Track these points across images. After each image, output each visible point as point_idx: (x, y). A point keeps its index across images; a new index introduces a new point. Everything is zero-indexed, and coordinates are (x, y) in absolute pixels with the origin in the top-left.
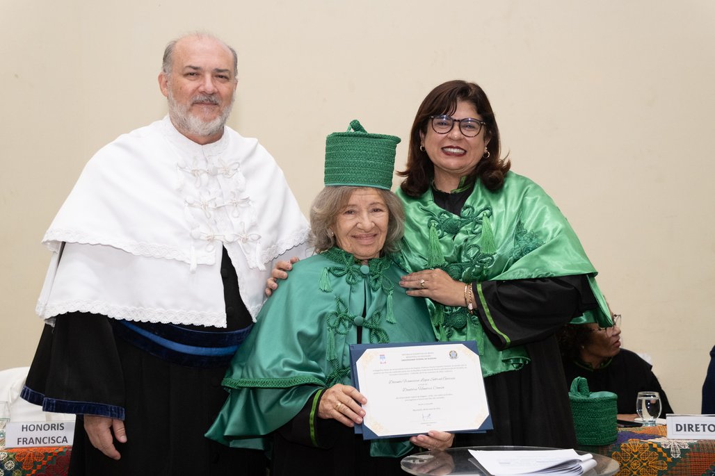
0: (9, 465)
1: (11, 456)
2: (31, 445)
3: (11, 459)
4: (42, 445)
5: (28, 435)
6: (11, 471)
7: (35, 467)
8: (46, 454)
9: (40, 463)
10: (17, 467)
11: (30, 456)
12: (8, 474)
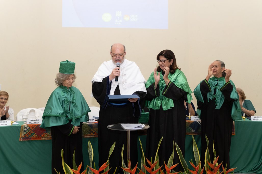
1: (28, 126)
4: (34, 124)
5: (31, 122)
8: (35, 125)
9: (34, 127)
11: (32, 126)
12: (27, 130)
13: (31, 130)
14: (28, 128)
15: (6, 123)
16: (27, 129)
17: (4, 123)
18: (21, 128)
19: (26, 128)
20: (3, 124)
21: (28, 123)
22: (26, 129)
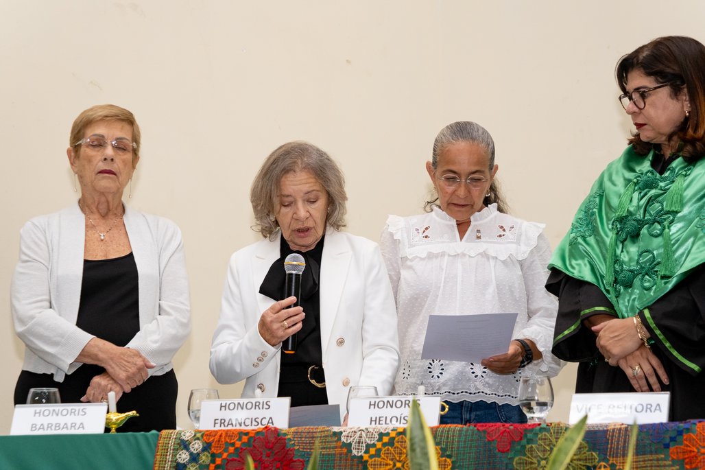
0: (196, 446)
1: (199, 435)
2: (230, 427)
3: (198, 439)
5: (226, 415)
6: (198, 454)
7: (226, 450)
8: (242, 434)
9: (233, 444)
10: (204, 449)
11: (221, 436)
12: (194, 458)
13: (218, 461)
14: (197, 446)
15: (77, 419)
16: (191, 454)
17: (70, 419)
18: (157, 446)
19: (184, 445)
20: (58, 426)
21: (206, 425)
22: (184, 457)
